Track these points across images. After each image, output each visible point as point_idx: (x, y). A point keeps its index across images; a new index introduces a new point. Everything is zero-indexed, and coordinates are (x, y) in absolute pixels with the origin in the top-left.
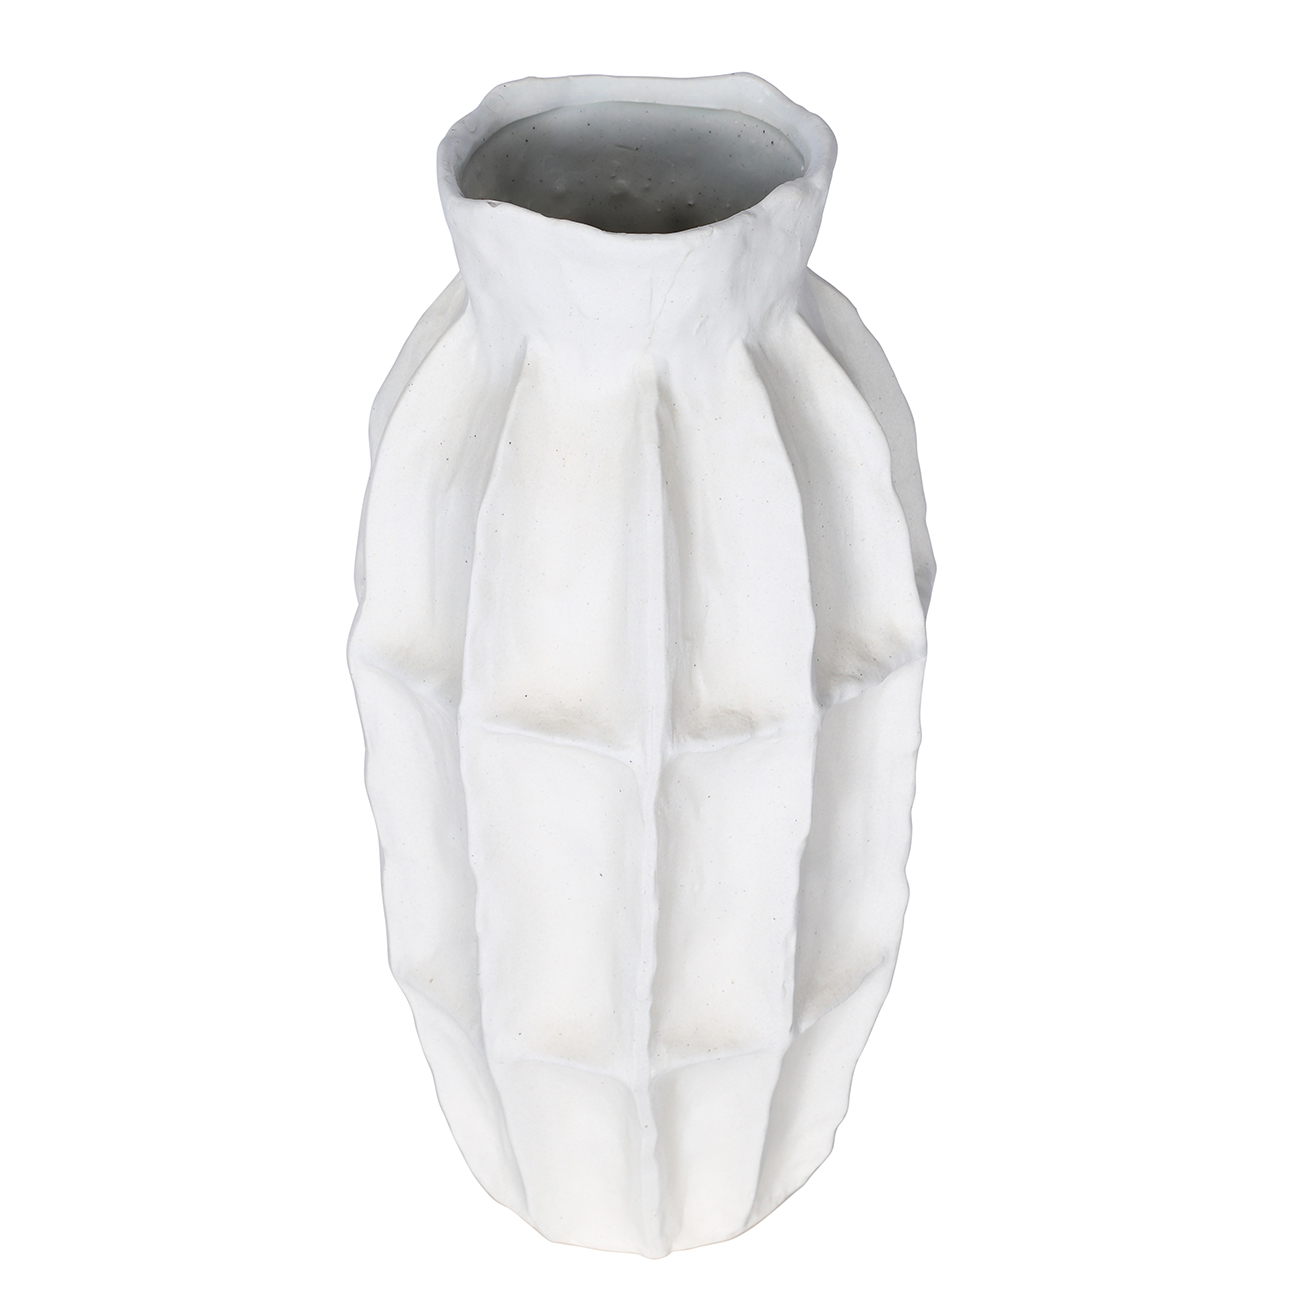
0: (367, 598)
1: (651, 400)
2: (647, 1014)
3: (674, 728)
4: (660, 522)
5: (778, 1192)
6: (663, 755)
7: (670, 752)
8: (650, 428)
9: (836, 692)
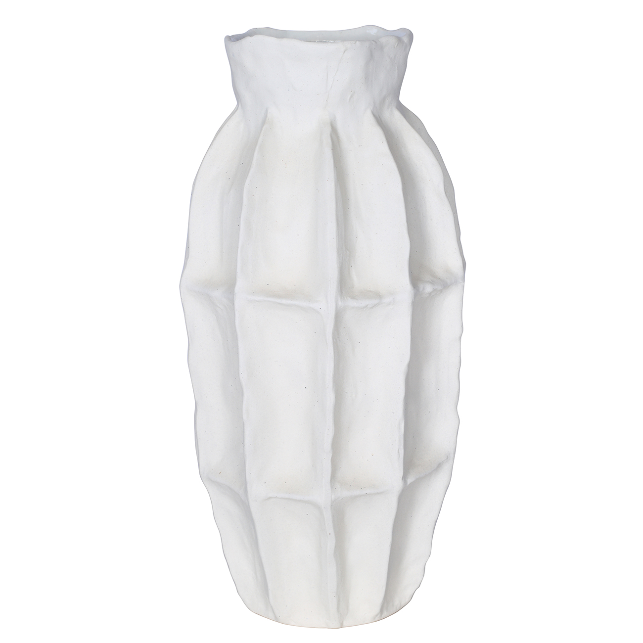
0: (190, 256)
1: (328, 130)
2: (330, 461)
3: (341, 292)
4: (333, 184)
5: (397, 603)
6: (337, 304)
7: (340, 303)
8: (327, 142)
9: (421, 286)
